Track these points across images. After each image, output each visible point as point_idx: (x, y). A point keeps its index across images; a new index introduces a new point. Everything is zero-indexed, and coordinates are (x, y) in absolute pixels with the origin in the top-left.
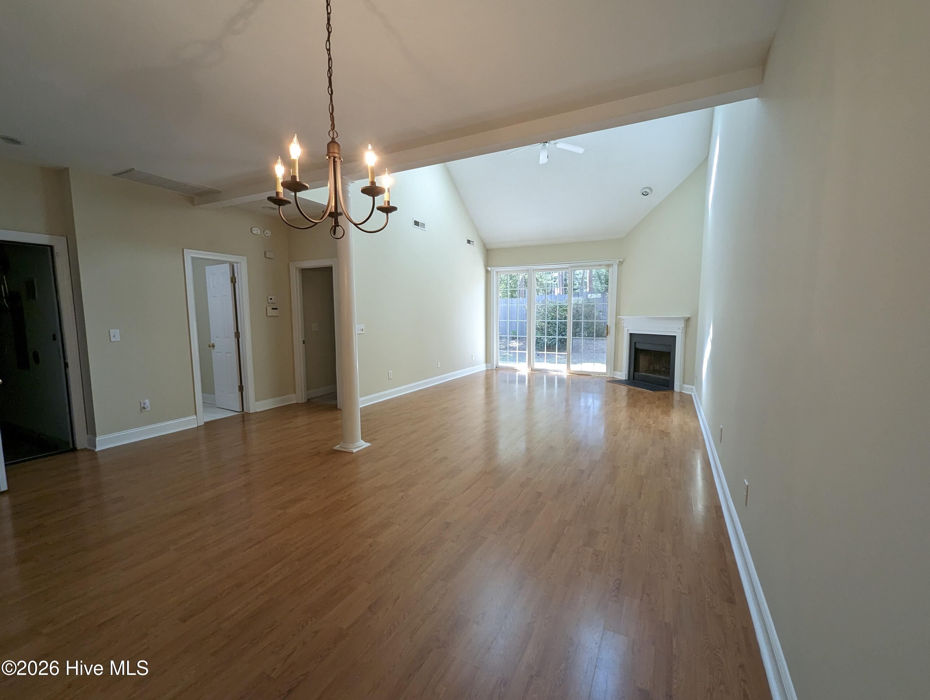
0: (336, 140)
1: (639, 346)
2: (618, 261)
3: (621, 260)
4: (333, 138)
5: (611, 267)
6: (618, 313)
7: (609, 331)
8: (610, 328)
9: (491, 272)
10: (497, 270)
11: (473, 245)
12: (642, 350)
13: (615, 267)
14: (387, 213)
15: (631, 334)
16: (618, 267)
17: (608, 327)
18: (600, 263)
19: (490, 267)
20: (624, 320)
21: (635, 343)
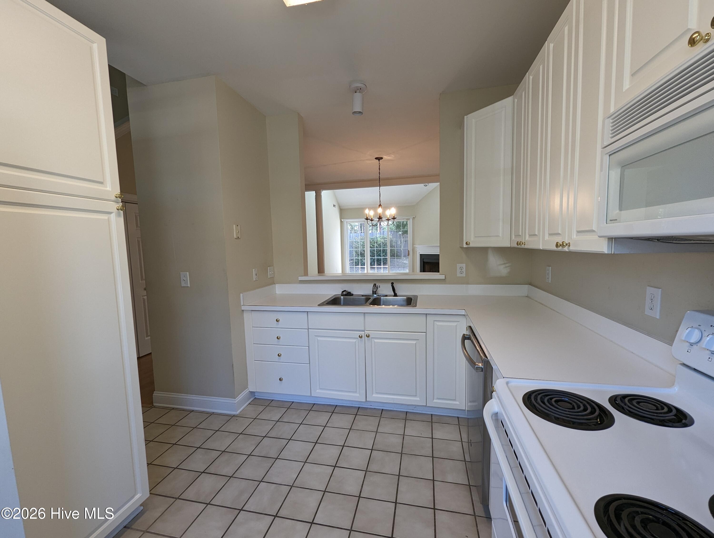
0: (381, 204)
1: (425, 261)
2: (412, 217)
3: (414, 217)
4: (380, 204)
5: (409, 220)
6: (413, 244)
7: (409, 253)
8: (410, 251)
9: (343, 222)
10: (347, 221)
11: (336, 207)
12: (427, 263)
13: (411, 220)
14: (388, 221)
15: (421, 255)
16: (412, 220)
17: (409, 251)
18: (403, 218)
19: (343, 219)
20: (416, 247)
21: (423, 259)
